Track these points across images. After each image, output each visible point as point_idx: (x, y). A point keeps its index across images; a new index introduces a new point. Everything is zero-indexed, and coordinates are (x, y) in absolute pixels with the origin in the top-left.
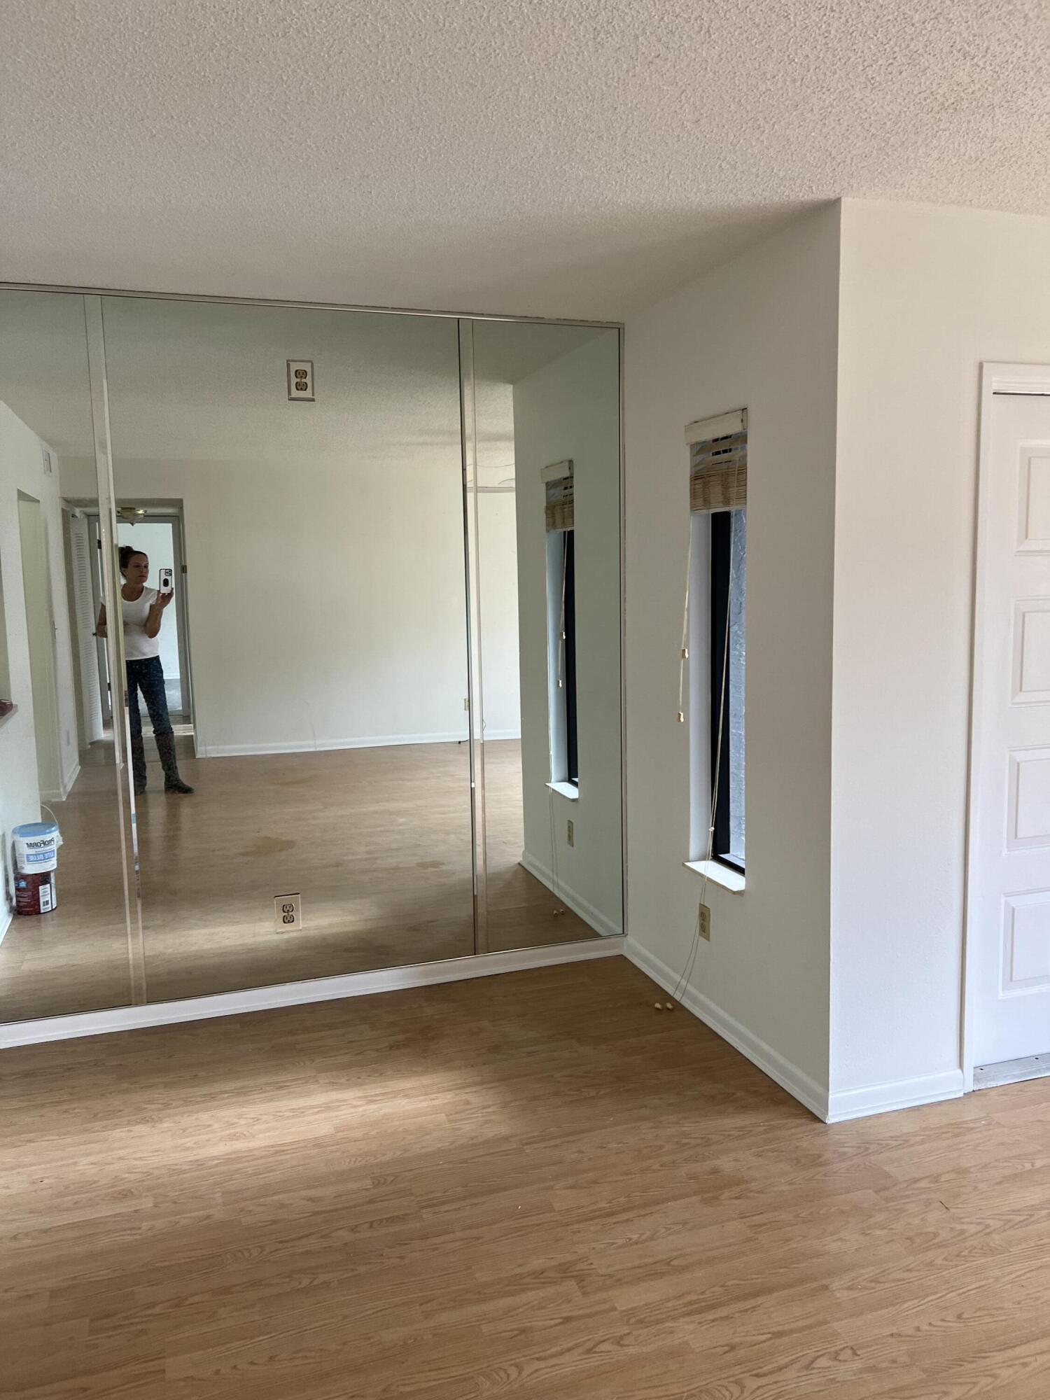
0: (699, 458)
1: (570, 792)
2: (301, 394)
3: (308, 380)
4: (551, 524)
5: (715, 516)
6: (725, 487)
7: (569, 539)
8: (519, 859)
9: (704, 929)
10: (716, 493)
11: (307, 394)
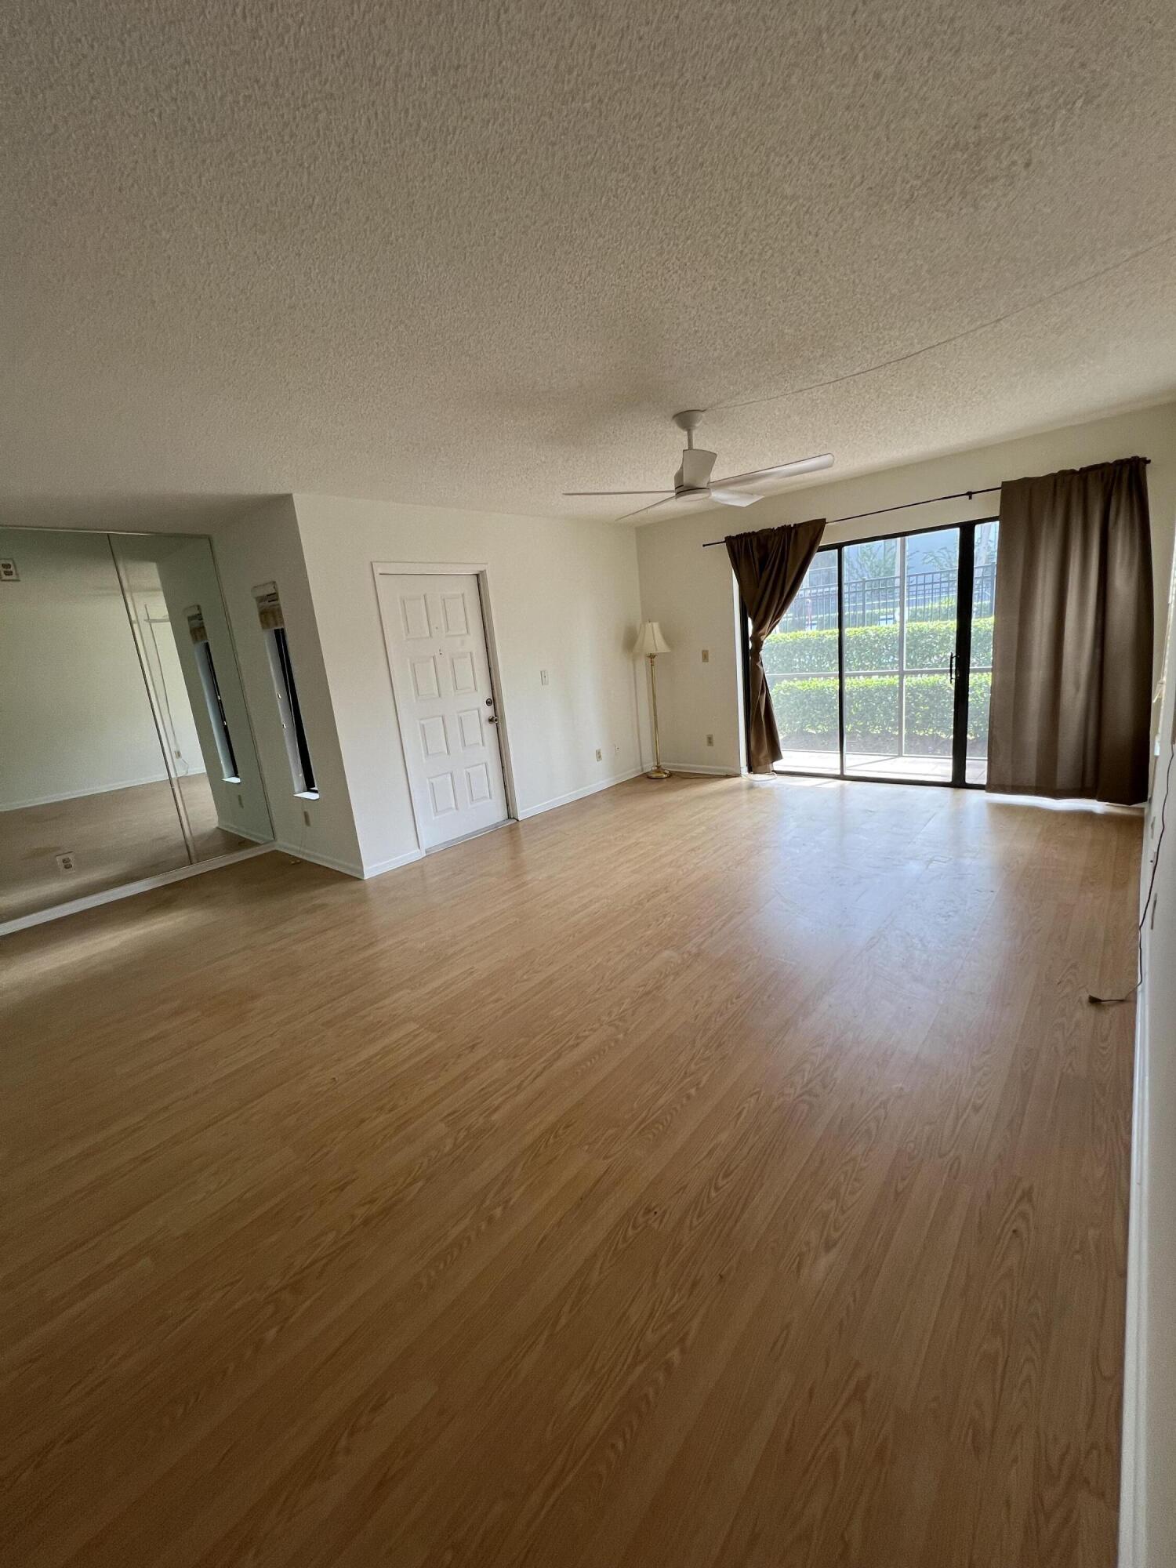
0: (261, 604)
1: (236, 780)
2: (8, 577)
3: (12, 569)
4: (195, 639)
5: (275, 630)
6: (274, 617)
7: (207, 646)
8: (217, 825)
9: (307, 822)
10: (271, 620)
11: (13, 577)
